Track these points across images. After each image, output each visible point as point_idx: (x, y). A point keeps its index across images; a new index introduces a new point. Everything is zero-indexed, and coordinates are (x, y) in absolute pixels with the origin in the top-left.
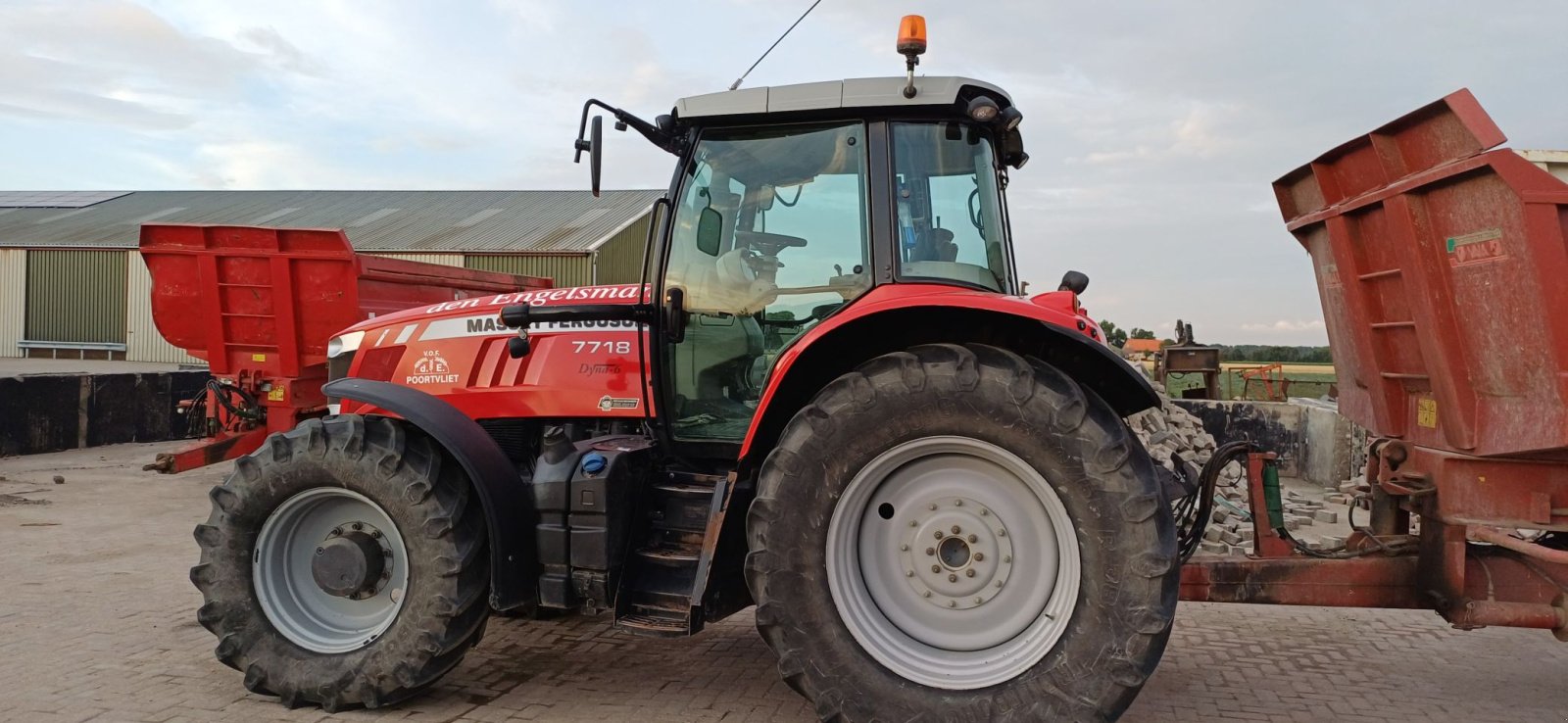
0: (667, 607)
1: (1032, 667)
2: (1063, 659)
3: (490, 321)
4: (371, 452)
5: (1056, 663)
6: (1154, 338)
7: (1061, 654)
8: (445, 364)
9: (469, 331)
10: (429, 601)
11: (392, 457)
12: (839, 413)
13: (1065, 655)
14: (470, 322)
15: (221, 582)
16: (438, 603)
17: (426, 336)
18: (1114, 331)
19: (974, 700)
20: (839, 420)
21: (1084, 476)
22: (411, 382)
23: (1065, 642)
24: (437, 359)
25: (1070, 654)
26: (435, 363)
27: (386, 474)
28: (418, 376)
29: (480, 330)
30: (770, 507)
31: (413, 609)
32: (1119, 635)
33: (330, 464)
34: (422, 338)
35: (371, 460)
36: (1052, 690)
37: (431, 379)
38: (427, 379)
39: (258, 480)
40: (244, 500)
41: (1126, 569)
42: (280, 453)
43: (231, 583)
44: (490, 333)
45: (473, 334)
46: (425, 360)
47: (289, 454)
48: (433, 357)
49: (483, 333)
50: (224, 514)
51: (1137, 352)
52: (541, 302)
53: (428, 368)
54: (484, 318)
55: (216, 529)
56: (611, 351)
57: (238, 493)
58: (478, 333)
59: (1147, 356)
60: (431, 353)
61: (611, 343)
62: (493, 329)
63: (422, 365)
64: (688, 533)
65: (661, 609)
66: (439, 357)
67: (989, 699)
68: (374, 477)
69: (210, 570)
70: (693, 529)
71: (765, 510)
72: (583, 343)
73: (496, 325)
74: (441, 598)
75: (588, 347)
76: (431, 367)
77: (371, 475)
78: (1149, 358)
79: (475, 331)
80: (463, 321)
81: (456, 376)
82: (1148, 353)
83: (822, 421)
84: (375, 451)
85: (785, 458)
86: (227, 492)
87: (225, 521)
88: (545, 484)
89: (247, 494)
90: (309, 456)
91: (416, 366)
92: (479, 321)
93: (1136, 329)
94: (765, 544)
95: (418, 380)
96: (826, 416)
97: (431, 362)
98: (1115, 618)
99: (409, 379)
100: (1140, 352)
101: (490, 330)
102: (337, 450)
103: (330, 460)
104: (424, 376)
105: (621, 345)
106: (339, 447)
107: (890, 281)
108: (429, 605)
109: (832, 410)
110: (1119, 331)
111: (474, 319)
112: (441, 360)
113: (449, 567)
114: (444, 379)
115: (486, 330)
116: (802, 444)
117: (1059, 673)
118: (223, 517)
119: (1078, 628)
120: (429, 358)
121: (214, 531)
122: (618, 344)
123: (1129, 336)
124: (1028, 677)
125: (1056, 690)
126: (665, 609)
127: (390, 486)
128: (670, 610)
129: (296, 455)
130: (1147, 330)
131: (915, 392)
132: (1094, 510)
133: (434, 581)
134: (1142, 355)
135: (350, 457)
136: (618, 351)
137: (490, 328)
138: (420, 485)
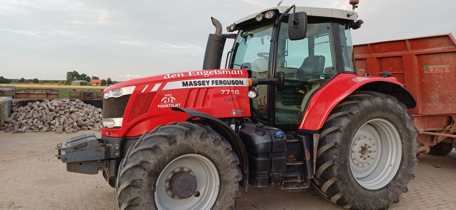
0: (290, 180)
1: (393, 179)
2: (400, 176)
3: (191, 82)
4: (208, 137)
5: (398, 177)
6: (99, 79)
7: (399, 174)
8: (175, 99)
9: (183, 86)
10: (231, 193)
11: (218, 139)
12: (357, 114)
13: (400, 175)
14: (183, 83)
15: (144, 203)
16: (234, 193)
17: (165, 88)
18: (86, 77)
19: (382, 191)
20: (356, 116)
21: (406, 127)
22: (160, 107)
23: (399, 171)
24: (171, 97)
25: (401, 174)
26: (170, 99)
27: (216, 146)
28: (163, 105)
29: (188, 86)
30: (339, 144)
31: (224, 198)
32: (411, 167)
33: (193, 144)
34: (164, 89)
35: (209, 141)
36: (399, 184)
37: (169, 106)
38: (167, 106)
39: (162, 155)
40: (155, 165)
41: (413, 150)
42: (171, 142)
43: (148, 203)
44: (191, 87)
45: (185, 87)
46: (166, 98)
47: (176, 142)
48: (169, 97)
49: (189, 87)
50: (145, 172)
51: (94, 83)
52: (208, 75)
53: (167, 101)
54: (189, 81)
55: (141, 180)
56: (233, 93)
57: (152, 162)
58: (187, 87)
59: (97, 84)
60: (168, 95)
61: (233, 91)
62: (192, 85)
63: (165, 100)
64: (289, 155)
65: (289, 181)
66: (172, 96)
67: (385, 190)
68: (211, 147)
69: (138, 199)
70: (291, 153)
71: (338, 145)
72: (224, 91)
73: (193, 84)
74: (235, 192)
75: (226, 92)
76: (169, 101)
77: (210, 147)
78: (98, 85)
79: (186, 86)
80: (181, 82)
81: (179, 104)
82: (98, 84)
83: (352, 116)
84: (210, 137)
85: (343, 128)
86: (146, 162)
87: (146, 175)
88: (263, 143)
89: (156, 162)
90: (185, 142)
91: (162, 100)
92: (187, 82)
93: (93, 76)
94: (337, 156)
95: (163, 106)
96: (353, 114)
97: (169, 99)
98: (411, 163)
99: (159, 106)
100: (95, 83)
101: (191, 86)
102: (196, 138)
103: (193, 142)
104: (166, 104)
105: (236, 91)
106: (196, 137)
107: (343, 72)
108: (231, 195)
109: (354, 112)
110: (88, 77)
111: (185, 81)
112: (173, 98)
113: (238, 179)
114: (175, 105)
115: (190, 86)
116: (347, 124)
117: (400, 179)
118: (144, 174)
119: (402, 167)
120: (168, 97)
121: (140, 181)
122: (235, 91)
123: (91, 78)
124: (392, 182)
125: (400, 184)
126: (290, 181)
127: (217, 150)
128: (292, 181)
129: (178, 142)
130: (97, 76)
131: (374, 106)
132: (407, 136)
133: (232, 185)
134: (96, 84)
135: (202, 141)
136: (235, 93)
137: (191, 85)
138: (228, 149)
